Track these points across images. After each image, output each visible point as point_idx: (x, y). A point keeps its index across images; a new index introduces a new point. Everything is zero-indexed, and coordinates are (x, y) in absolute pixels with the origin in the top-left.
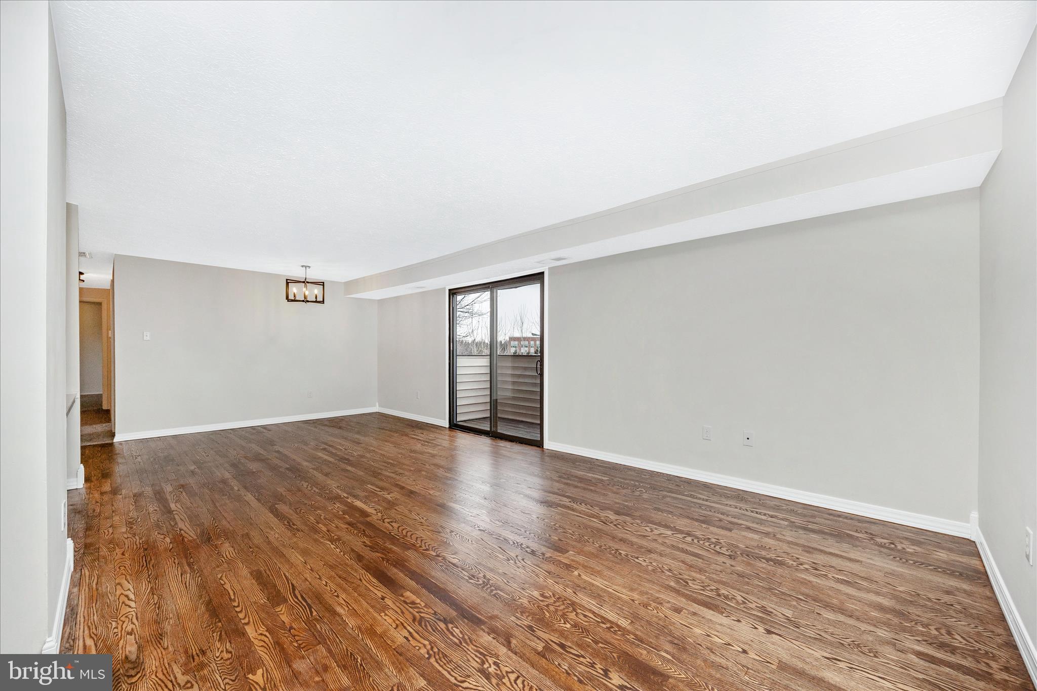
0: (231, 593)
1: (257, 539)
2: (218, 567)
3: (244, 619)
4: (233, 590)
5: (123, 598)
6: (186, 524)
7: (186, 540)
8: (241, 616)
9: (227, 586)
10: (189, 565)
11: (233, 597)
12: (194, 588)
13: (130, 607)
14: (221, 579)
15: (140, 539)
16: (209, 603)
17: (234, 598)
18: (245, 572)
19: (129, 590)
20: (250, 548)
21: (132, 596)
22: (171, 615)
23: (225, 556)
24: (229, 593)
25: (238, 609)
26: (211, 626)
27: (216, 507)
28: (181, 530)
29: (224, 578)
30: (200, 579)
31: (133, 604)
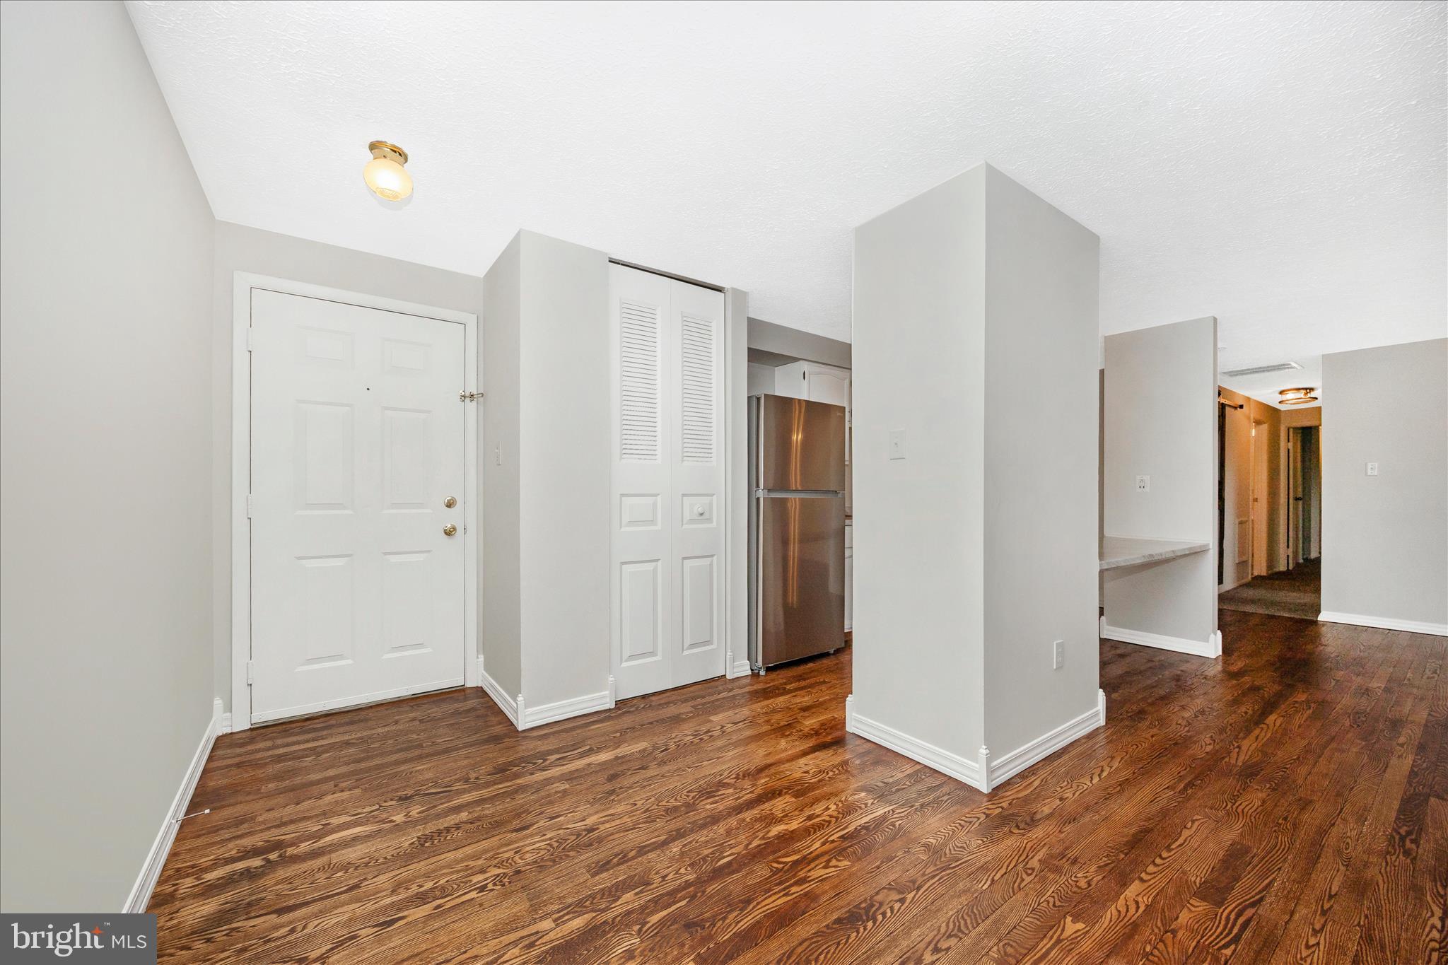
0: (1180, 841)
1: (1312, 818)
2: (1211, 808)
3: (1147, 873)
4: (1185, 841)
5: (1098, 771)
6: (1255, 744)
7: (1227, 759)
8: (1151, 869)
9: (1186, 833)
10: (1190, 784)
11: (1173, 847)
12: (1155, 808)
13: (1091, 781)
14: (1193, 822)
15: (1188, 731)
16: (1147, 830)
17: (1173, 849)
18: (1230, 835)
19: (1111, 768)
20: (1285, 819)
21: (1105, 774)
22: (1103, 813)
23: (1237, 804)
24: (1176, 840)
25: (1158, 861)
26: (1113, 851)
27: (1325, 747)
28: (1239, 747)
29: (1197, 823)
30: (1176, 804)
31: (1096, 780)
